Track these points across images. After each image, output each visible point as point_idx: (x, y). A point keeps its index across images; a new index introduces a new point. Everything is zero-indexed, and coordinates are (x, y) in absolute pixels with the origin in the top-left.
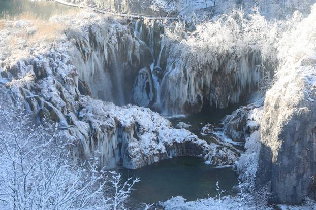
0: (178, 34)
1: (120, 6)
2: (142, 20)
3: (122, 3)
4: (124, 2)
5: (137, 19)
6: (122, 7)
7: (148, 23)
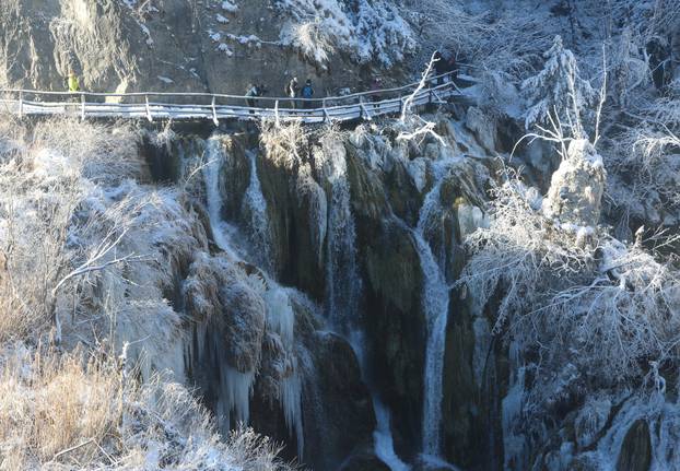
0: (586, 218)
1: (46, 48)
2: (248, 135)
3: (59, 26)
4: (78, 10)
5: (205, 128)
6: (61, 50)
7: (305, 153)
